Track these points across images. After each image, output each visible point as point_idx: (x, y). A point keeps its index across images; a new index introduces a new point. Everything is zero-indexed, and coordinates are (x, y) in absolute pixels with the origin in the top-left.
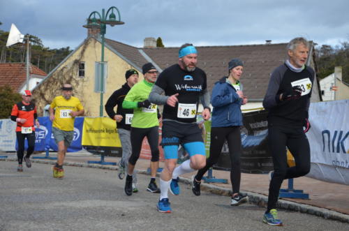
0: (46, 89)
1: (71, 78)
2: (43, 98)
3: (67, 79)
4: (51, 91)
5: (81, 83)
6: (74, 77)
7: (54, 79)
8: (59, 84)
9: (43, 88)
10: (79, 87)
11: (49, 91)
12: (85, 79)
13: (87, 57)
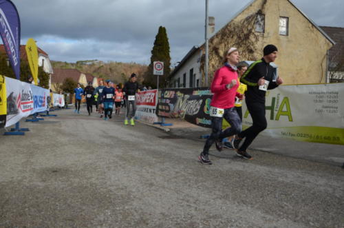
0: (220, 43)
1: (250, 32)
2: (217, 53)
3: (246, 32)
4: (225, 45)
5: (260, 39)
6: (253, 31)
7: (231, 32)
8: (235, 38)
9: (216, 41)
10: (258, 43)
11: (223, 45)
12: (265, 34)
13: (268, 9)
